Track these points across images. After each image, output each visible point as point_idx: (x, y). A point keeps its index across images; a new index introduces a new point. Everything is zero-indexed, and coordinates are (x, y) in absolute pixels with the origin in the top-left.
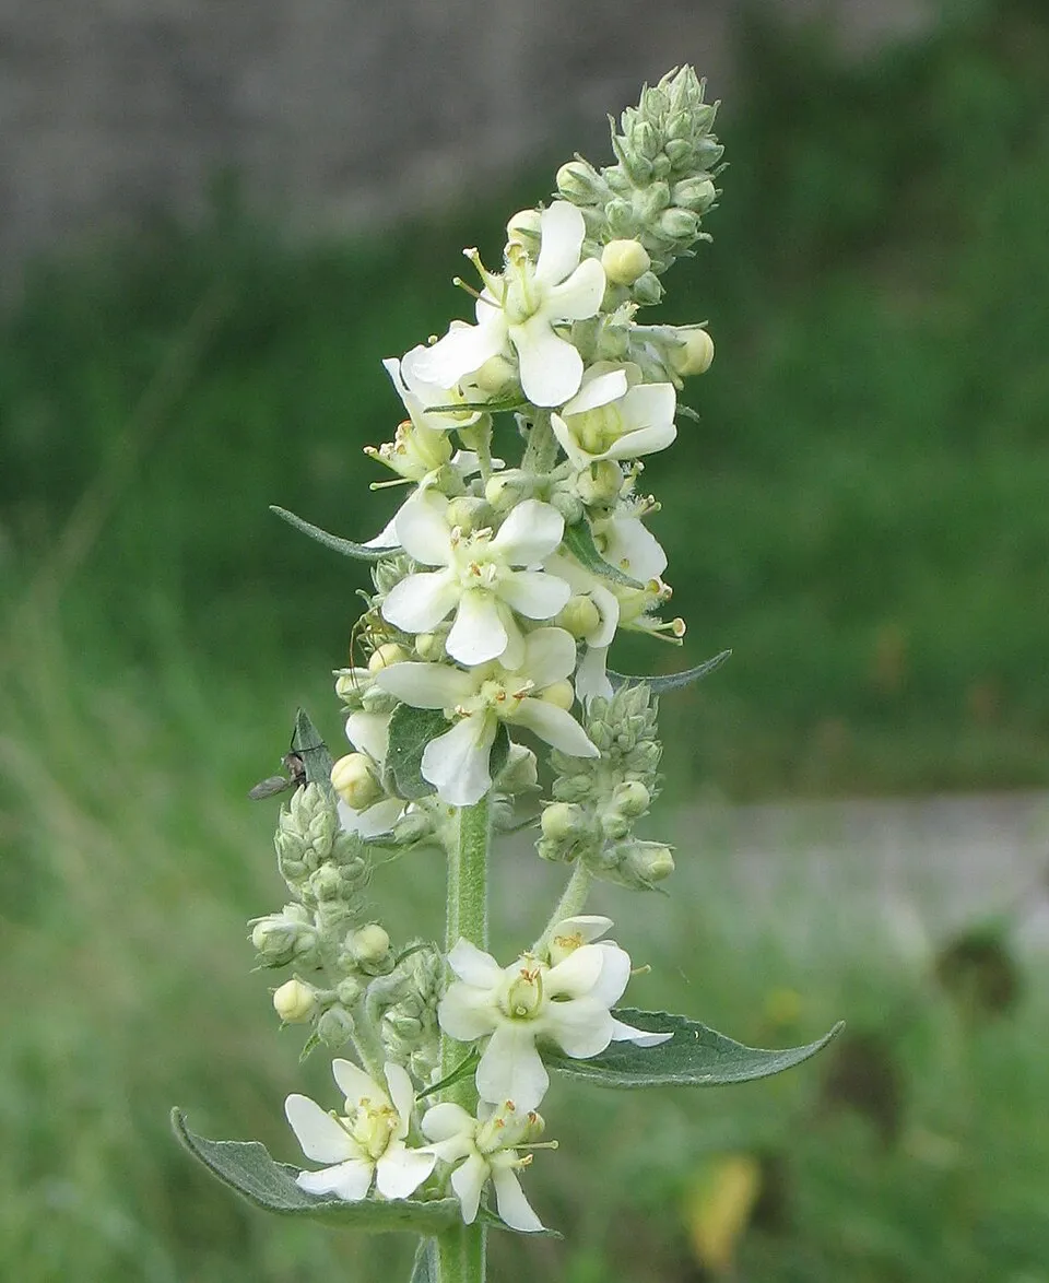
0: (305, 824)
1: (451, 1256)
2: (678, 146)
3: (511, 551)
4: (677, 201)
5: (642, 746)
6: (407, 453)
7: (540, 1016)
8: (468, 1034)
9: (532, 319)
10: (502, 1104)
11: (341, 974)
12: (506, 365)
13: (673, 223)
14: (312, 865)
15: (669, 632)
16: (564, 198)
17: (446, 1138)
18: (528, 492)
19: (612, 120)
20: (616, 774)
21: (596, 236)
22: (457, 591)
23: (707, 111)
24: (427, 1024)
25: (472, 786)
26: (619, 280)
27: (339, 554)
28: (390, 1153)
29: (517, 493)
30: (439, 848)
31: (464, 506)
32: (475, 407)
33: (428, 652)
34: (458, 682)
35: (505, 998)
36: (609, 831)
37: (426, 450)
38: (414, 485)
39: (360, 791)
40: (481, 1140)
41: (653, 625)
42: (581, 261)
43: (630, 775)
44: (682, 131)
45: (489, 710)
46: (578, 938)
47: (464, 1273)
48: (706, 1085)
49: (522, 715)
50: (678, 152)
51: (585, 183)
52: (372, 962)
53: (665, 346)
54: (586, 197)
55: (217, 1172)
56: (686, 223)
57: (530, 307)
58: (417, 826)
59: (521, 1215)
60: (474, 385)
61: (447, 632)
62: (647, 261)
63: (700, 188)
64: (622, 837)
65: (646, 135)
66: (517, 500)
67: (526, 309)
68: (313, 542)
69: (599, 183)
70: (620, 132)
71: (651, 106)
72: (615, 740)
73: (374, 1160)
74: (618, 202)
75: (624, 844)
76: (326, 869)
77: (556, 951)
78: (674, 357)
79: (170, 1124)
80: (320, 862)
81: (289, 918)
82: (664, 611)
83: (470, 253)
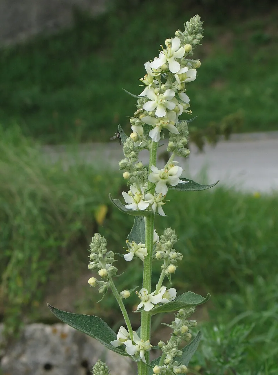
0: (129, 144)
1: (148, 220)
2: (197, 29)
3: (166, 98)
4: (196, 38)
5: (186, 132)
6: (146, 80)
7: (167, 178)
8: (154, 182)
9: (171, 57)
10: (160, 194)
11: (134, 171)
12: (166, 65)
13: (195, 42)
14: (130, 152)
15: (189, 113)
16: (176, 37)
17: (151, 199)
18: (169, 87)
19: (185, 23)
20: (181, 137)
21: (183, 44)
22: (157, 104)
23: (201, 23)
24: (142, 180)
25: (157, 138)
26: (187, 51)
27: (134, 97)
28: (140, 202)
29: (167, 88)
30: (148, 149)
31: (157, 90)
32: (160, 72)
33: (151, 115)
34: (156, 120)
35: (161, 175)
36: (180, 147)
37: (150, 80)
38: (147, 86)
39: (135, 139)
40: (156, 200)
41: (187, 111)
42: (180, 48)
43: (183, 137)
44: (198, 26)
45: (161, 125)
46: (173, 165)
47: (151, 223)
48: (195, 191)
49: (167, 126)
50: (197, 30)
51: (180, 34)
52: (139, 169)
53: (193, 63)
54: (180, 36)
55: (116, 205)
56: (197, 42)
57: (171, 55)
58: (144, 145)
59: (162, 213)
60: (160, 69)
61: (155, 112)
62: (192, 48)
63: (200, 36)
64: (182, 148)
65: (192, 26)
66: (167, 89)
67: (170, 55)
68: (129, 95)
69: (183, 34)
70: (186, 26)
71: (192, 21)
72: (181, 131)
73: (137, 203)
74: (186, 38)
75: (182, 149)
76: (133, 152)
77: (169, 167)
78: (194, 65)
79: (108, 196)
80: (131, 151)
81: (125, 161)
82: (188, 109)
83: (161, 45)
